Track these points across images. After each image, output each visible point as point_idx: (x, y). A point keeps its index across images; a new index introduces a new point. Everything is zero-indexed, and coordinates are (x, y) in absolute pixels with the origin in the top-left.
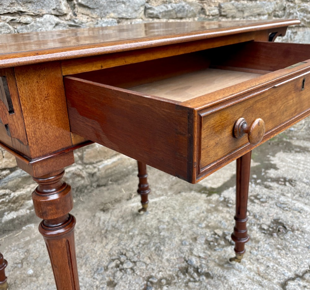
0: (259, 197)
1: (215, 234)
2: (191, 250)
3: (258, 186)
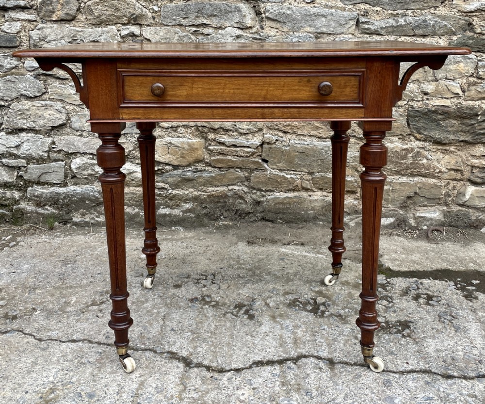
0: (434, 299)
1: (314, 299)
3: (458, 291)
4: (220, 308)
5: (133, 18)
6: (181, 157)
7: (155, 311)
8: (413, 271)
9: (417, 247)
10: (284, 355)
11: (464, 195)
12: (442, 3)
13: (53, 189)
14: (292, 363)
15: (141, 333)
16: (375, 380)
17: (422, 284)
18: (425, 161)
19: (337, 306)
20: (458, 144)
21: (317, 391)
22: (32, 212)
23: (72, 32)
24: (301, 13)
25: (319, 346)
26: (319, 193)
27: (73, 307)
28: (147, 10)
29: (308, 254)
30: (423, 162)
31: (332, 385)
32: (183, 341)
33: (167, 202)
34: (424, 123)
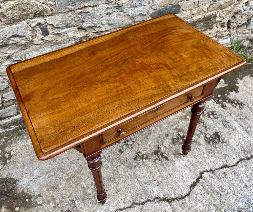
0: (214, 113)
1: (179, 135)
2: (163, 142)
3: (218, 104)
4: (150, 158)
5: (38, 13)
10: (196, 177)
13: (12, 118)
14: (201, 179)
22: (3, 132)
25: (202, 164)
28: (45, 6)
31: (221, 184)
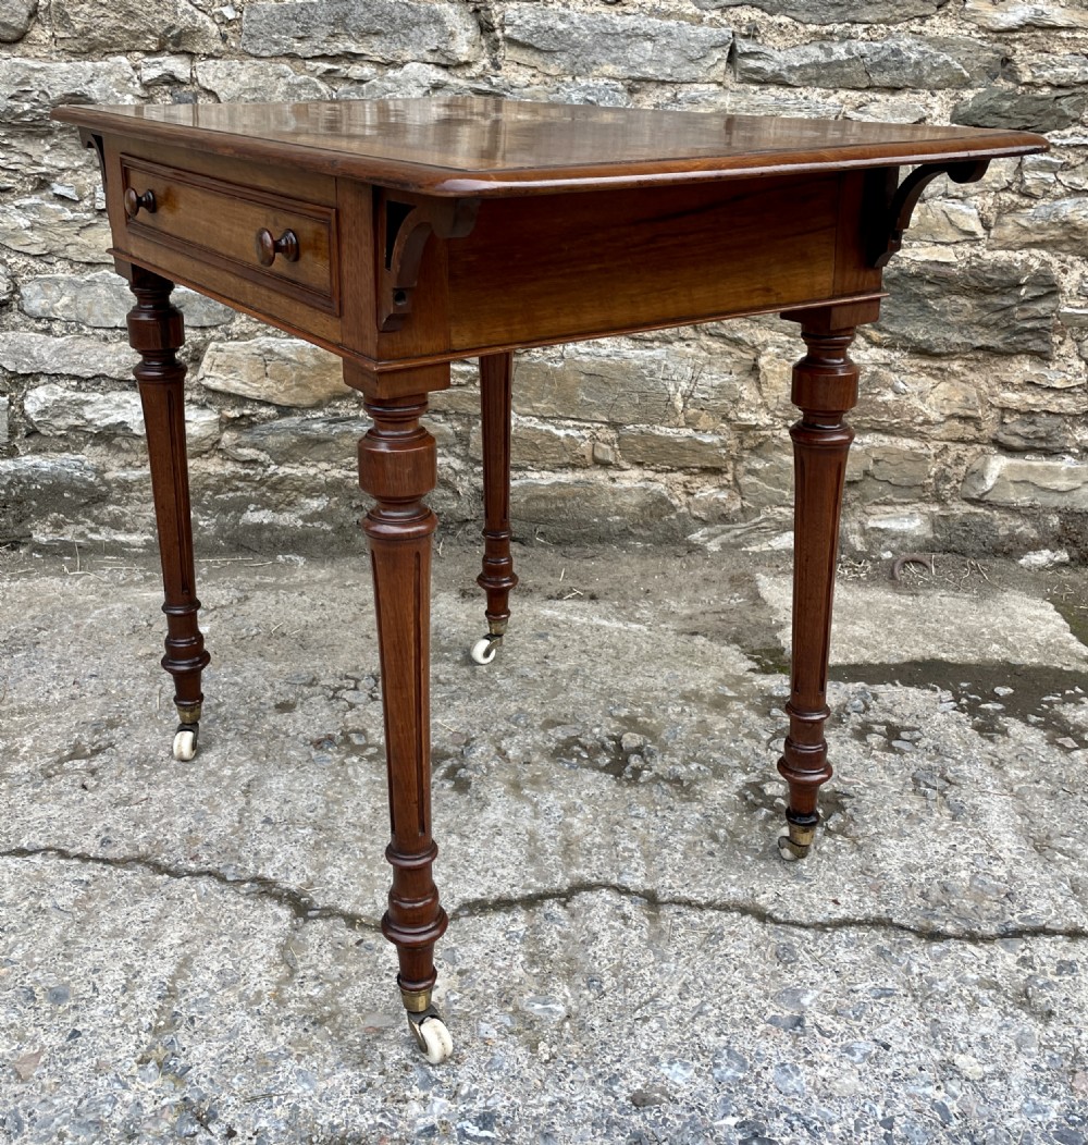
0: (904, 734)
2: (507, 735)
3: (961, 715)
5: (172, 37)
6: (297, 385)
7: (227, 772)
8: (856, 666)
9: (868, 604)
10: (539, 885)
11: (982, 478)
12: (939, 7)
14: (556, 905)
15: (191, 831)
16: (757, 946)
17: (875, 697)
18: (890, 396)
19: (672, 755)
20: (970, 355)
21: (615, 975)
23: (18, 70)
24: (593, 30)
25: (624, 859)
26: (635, 473)
27: (24, 764)
28: (206, 18)
29: (605, 623)
30: (885, 398)
31: (652, 959)
32: (293, 849)
33: (264, 495)
34: (890, 303)
